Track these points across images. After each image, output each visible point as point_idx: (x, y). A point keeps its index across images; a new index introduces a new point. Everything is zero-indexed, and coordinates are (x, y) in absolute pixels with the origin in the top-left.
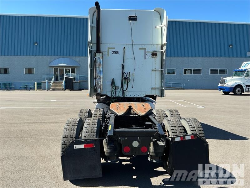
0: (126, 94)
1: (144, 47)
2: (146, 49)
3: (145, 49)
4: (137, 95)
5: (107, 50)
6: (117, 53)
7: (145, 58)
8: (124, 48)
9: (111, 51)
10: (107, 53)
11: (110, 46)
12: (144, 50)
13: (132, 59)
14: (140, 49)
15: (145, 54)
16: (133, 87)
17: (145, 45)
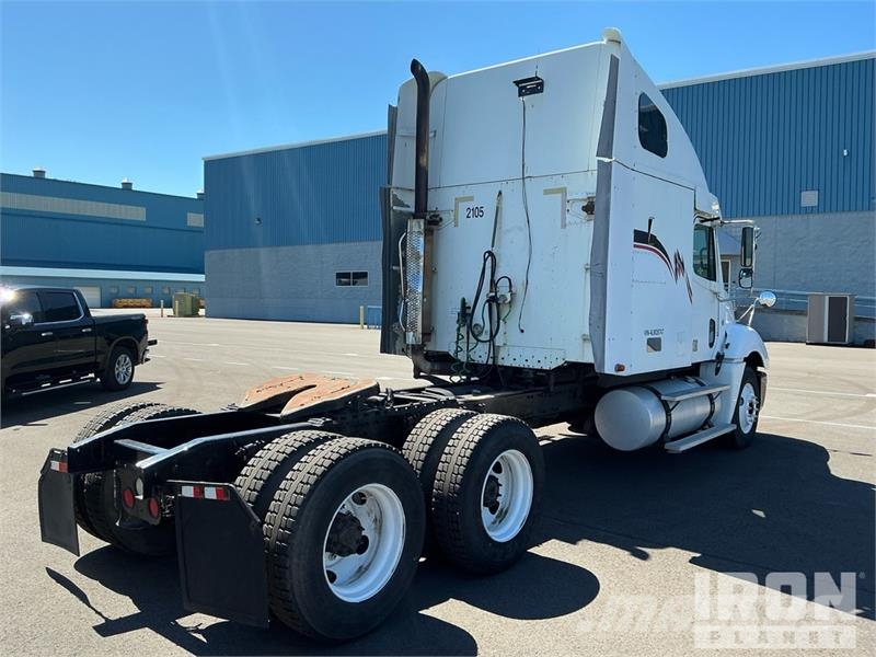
0: (502, 353)
1: (562, 183)
2: (565, 189)
3: (563, 191)
4: (536, 359)
5: (453, 208)
6: (478, 212)
7: (564, 226)
8: (500, 193)
9: (463, 207)
10: (452, 214)
11: (459, 193)
12: (560, 195)
13: (521, 229)
14: (547, 192)
15: (565, 211)
16: (522, 331)
17: (562, 175)
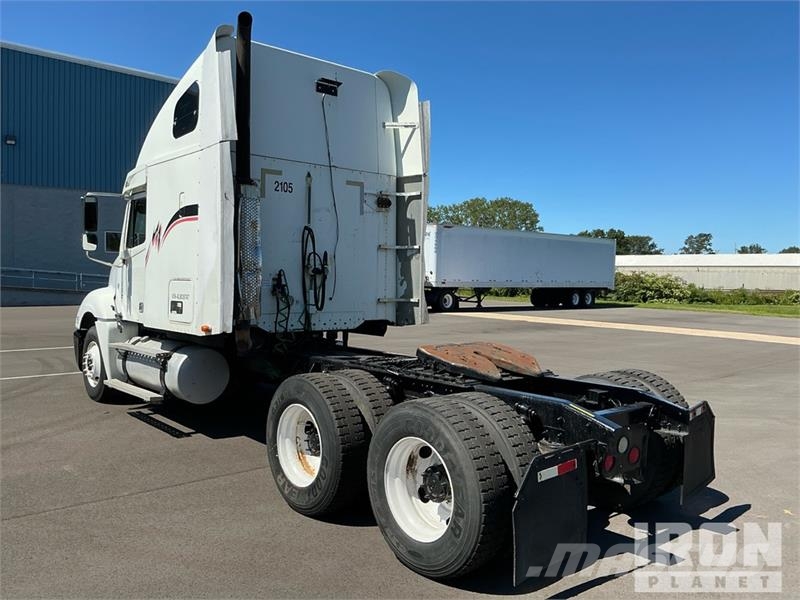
0: (314, 320)
1: (360, 178)
2: (363, 183)
3: (361, 185)
4: (343, 322)
5: (259, 178)
6: (286, 187)
7: (362, 213)
8: (309, 175)
9: (270, 180)
10: (259, 183)
11: (267, 164)
12: (359, 187)
13: (329, 211)
14: (349, 183)
15: (363, 201)
16: (331, 298)
17: (361, 172)
